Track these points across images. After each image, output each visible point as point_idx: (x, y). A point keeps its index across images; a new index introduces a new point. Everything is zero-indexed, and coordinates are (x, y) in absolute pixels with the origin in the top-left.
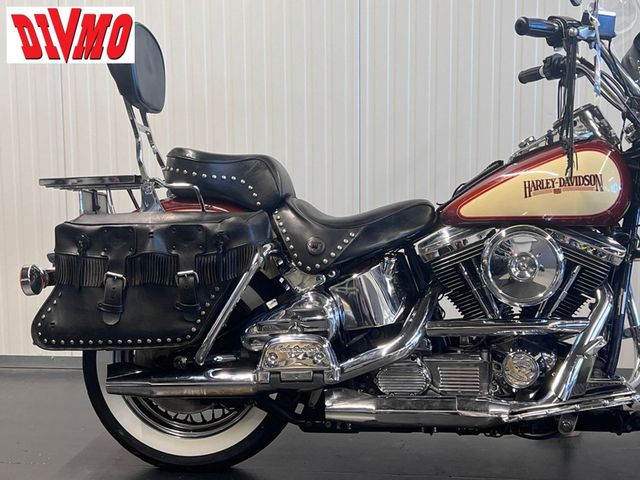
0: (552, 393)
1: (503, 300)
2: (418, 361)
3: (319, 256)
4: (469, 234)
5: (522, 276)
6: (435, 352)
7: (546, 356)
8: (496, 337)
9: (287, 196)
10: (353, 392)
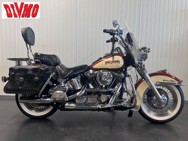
0: (110, 103)
1: (101, 85)
2: (84, 96)
3: (64, 75)
4: (95, 71)
5: (104, 80)
6: (88, 95)
7: (109, 96)
8: (99, 92)
9: (59, 63)
10: (70, 103)
